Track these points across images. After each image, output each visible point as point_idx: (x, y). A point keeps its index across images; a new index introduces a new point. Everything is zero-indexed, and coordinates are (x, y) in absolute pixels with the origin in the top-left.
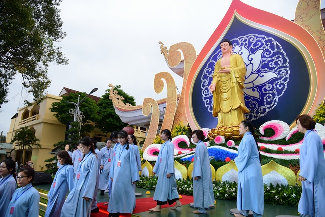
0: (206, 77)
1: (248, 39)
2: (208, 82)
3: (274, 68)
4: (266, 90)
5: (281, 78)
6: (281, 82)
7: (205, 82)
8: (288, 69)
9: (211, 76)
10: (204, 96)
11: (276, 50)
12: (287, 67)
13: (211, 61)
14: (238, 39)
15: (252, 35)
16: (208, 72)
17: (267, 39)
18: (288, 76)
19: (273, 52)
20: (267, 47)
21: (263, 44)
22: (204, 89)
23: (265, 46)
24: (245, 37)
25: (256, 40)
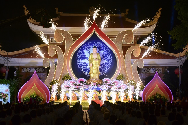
0: (79, 54)
1: (99, 44)
2: (80, 57)
3: (107, 59)
4: (103, 66)
5: (109, 63)
6: (108, 64)
7: (79, 57)
8: (111, 60)
9: (81, 55)
10: (78, 63)
11: (108, 53)
12: (111, 59)
13: (82, 48)
14: (94, 42)
15: (100, 43)
16: (80, 52)
17: (106, 47)
18: (111, 63)
19: (107, 53)
20: (105, 50)
21: (104, 49)
22: (78, 60)
23: (105, 49)
24: (98, 43)
25: (102, 46)
